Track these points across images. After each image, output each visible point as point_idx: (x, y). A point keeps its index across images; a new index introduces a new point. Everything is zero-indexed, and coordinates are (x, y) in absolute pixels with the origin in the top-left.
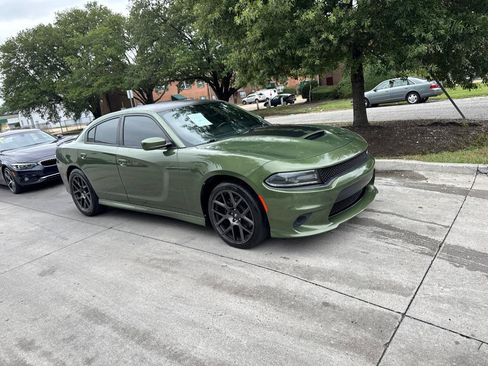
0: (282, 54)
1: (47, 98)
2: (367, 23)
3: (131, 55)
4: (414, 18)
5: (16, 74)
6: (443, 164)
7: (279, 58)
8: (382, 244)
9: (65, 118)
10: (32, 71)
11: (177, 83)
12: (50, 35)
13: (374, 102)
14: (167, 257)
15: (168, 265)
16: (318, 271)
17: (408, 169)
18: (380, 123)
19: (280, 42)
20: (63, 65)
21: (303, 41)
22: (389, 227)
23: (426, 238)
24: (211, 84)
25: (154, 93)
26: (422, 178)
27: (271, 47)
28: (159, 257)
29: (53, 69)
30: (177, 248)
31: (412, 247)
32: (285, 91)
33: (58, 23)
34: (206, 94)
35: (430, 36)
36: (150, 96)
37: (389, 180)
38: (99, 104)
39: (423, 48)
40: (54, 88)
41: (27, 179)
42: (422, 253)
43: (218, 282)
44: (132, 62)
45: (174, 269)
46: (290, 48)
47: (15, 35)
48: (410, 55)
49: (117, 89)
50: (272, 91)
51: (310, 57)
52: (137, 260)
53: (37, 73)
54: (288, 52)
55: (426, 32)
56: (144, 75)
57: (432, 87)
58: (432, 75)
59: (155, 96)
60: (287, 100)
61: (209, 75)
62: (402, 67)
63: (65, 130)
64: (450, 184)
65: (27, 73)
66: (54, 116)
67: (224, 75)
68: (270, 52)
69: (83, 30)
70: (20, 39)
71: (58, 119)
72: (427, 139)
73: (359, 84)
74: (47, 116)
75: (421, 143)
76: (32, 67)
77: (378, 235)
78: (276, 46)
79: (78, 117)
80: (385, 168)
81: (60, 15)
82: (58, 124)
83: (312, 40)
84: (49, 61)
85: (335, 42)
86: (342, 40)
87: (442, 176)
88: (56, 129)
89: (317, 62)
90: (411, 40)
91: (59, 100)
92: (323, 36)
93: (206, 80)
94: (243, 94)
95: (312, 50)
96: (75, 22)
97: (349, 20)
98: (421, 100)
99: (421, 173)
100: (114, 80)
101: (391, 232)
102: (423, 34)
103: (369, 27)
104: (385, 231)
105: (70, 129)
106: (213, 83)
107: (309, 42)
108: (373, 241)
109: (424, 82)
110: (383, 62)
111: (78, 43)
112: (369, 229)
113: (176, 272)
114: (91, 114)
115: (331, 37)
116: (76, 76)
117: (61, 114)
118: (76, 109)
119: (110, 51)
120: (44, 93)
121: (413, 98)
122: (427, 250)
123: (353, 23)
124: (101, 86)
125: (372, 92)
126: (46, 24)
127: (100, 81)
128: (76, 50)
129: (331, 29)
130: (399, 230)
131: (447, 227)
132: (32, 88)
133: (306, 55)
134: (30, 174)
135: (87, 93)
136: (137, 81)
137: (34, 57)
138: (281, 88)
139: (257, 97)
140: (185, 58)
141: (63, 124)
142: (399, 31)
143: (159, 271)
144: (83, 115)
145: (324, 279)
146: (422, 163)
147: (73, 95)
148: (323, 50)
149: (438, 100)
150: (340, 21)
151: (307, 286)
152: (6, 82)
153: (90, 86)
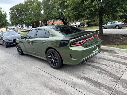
0: (79, 14)
1: (21, 22)
2: (104, 5)
3: (42, 12)
4: (118, 5)
5: (14, 16)
6: (124, 50)
7: (78, 15)
8: (100, 76)
9: (25, 27)
10: (18, 15)
11: (53, 20)
12: (23, 6)
13: (106, 28)
14: (35, 73)
15: (35, 76)
16: (78, 84)
17: (113, 50)
18: (107, 34)
19: (78, 10)
20: (25, 14)
21: (85, 10)
22: (104, 70)
23: (115, 75)
24: (62, 20)
25: (47, 22)
26: (117, 53)
27: (76, 11)
28: (33, 73)
29: (23, 15)
30: (39, 70)
31: (110, 78)
32: (82, 23)
33: (25, 3)
34: (61, 23)
35: (123, 10)
36: (46, 23)
37: (106, 53)
38: (33, 24)
39: (121, 14)
40: (23, 20)
41: (8, 44)
42: (113, 81)
43: (47, 84)
44: (42, 14)
45: (36, 78)
46: (81, 12)
47: (14, 6)
48: (116, 15)
49: (38, 21)
50: (79, 23)
51: (86, 15)
52: (27, 73)
53: (19, 15)
54: (80, 13)
55: (122, 9)
56: (45, 17)
57: (123, 24)
58: (123, 21)
59: (48, 23)
60: (82, 25)
61: (62, 18)
62: (114, 19)
63: (25, 30)
64: (125, 56)
65: (16, 16)
66: (22, 26)
67: (65, 18)
68: (75, 13)
69: (31, 5)
70: (15, 7)
71: (23, 27)
72: (120, 40)
73: (101, 23)
74: (21, 26)
75: (118, 41)
76: (18, 14)
77: (100, 72)
78: (77, 11)
79: (28, 27)
80: (106, 49)
81: (25, 1)
82: (23, 29)
83: (87, 10)
84: (22, 13)
85: (94, 11)
86: (96, 10)
87: (123, 53)
88: (23, 30)
89: (88, 16)
90: (117, 11)
91: (24, 23)
92: (90, 9)
93: (61, 19)
94: (71, 23)
95: (87, 13)
96: (29, 3)
97: (98, 4)
98: (120, 28)
99: (117, 52)
100: (37, 18)
101: (104, 72)
102: (121, 10)
103: (104, 7)
104: (102, 71)
105: (26, 30)
106: (63, 20)
107: (86, 11)
108: (98, 74)
109: (121, 23)
110: (108, 17)
111: (29, 8)
112: (97, 70)
113: (36, 79)
114: (31, 27)
115: (93, 9)
116: (28, 17)
117: (24, 26)
118: (28, 25)
119: (37, 11)
120: (20, 21)
121: (117, 27)
122: (115, 80)
123: (99, 5)
124: (34, 20)
125: (105, 25)
126: (22, 3)
127: (34, 18)
128: (29, 10)
129: (93, 7)
130: (107, 71)
131: (123, 72)
132: (17, 19)
133: (85, 14)
134: (10, 43)
135: (30, 21)
136: (43, 19)
137: (18, 12)
138: (81, 22)
139: (74, 24)
140: (55, 13)
141: (24, 29)
142: (114, 8)
143: (31, 78)
144: (29, 27)
145: (79, 88)
146: (117, 48)
147: (27, 21)
148: (90, 13)
149: (124, 28)
150: (96, 5)
151: (73, 90)
152: (11, 17)
153: (31, 19)
